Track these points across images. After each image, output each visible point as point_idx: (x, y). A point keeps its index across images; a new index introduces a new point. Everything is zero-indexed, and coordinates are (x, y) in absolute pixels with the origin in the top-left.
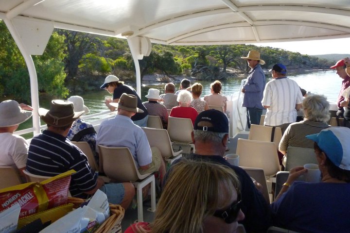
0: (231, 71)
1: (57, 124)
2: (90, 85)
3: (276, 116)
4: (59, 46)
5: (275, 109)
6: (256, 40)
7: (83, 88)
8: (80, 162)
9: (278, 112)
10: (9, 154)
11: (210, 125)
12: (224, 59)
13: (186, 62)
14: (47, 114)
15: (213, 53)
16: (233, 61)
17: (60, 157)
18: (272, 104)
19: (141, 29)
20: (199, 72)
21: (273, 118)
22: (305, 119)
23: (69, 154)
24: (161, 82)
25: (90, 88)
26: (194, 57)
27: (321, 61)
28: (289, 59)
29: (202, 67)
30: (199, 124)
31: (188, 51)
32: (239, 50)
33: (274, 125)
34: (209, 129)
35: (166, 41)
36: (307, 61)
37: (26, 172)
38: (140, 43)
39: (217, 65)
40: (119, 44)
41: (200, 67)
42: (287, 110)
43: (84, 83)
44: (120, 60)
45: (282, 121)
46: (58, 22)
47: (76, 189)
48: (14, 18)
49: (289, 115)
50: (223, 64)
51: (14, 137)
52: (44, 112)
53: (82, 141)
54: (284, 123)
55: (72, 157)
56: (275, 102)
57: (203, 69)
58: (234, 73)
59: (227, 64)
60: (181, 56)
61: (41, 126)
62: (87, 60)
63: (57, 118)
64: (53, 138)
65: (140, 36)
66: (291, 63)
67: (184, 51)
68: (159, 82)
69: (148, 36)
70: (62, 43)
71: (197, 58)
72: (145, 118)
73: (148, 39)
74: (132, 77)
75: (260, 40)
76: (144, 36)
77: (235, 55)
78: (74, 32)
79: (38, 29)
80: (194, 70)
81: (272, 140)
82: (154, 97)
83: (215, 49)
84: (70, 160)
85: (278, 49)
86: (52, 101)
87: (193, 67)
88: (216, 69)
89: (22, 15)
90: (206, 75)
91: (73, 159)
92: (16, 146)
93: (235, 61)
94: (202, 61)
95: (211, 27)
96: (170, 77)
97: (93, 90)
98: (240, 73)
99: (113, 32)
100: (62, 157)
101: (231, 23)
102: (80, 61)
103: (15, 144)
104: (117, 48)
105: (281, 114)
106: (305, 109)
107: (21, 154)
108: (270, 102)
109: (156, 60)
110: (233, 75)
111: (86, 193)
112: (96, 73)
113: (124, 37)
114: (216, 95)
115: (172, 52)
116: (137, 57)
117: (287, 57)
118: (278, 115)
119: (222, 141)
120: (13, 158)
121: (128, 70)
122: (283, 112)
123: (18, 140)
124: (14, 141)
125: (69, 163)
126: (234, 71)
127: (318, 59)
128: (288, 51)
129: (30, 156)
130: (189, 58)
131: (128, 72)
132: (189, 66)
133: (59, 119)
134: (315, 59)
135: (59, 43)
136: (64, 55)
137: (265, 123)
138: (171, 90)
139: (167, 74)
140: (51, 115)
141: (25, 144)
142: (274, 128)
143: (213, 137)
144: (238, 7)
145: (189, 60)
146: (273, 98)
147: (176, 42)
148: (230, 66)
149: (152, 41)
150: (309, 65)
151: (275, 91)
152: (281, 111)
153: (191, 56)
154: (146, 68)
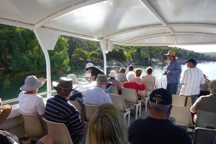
0: (154, 60)
1: (63, 92)
2: (79, 65)
3: (188, 90)
4: (64, 44)
5: (188, 86)
6: (174, 44)
7: (76, 67)
8: (75, 115)
9: (189, 87)
10: (35, 107)
11: (161, 100)
12: (150, 54)
13: (129, 55)
14: (57, 86)
15: (144, 50)
16: (156, 55)
17: (64, 112)
18: (186, 82)
19: (109, 36)
20: (137, 60)
21: (186, 91)
22: (211, 94)
23: (70, 110)
24: (116, 65)
25: (79, 67)
26: (134, 52)
27: (207, 56)
28: (188, 54)
29: (138, 57)
30: (154, 99)
31: (130, 48)
32: (158, 49)
33: (187, 95)
34: (160, 103)
35: (121, 43)
36: (198, 56)
37: (44, 119)
38: (107, 44)
39: (147, 57)
40: (92, 43)
41: (137, 57)
42: (195, 86)
43: (76, 64)
44: (93, 52)
45: (192, 93)
46: (62, 31)
47: (72, 131)
48: (39, 28)
49: (196, 89)
50: (149, 57)
51: (38, 97)
52: (55, 84)
53: (75, 100)
54: (193, 94)
55: (71, 112)
56: (189, 81)
57: (139, 59)
58: (156, 62)
59: (152, 56)
60: (126, 51)
61: (51, 91)
62: (77, 52)
63: (63, 88)
64: (60, 100)
65: (107, 40)
66: (189, 57)
67: (127, 48)
68: (115, 65)
69: (112, 40)
70: (66, 43)
71: (135, 52)
72: (109, 87)
73: (112, 42)
74: (100, 62)
75: (177, 44)
76: (109, 40)
77: (156, 52)
78: (71, 37)
79: (51, 35)
80: (134, 59)
81: (185, 106)
82: (113, 76)
83: (144, 47)
84: (70, 114)
85: (181, 48)
86: (61, 78)
87: (133, 57)
88: (147, 59)
89: (43, 27)
90: (140, 62)
91: (72, 113)
92: (39, 102)
93: (157, 55)
94: (138, 54)
95: (147, 36)
96: (121, 63)
97: (81, 68)
98: (159, 62)
99: (92, 37)
100: (65, 112)
101: (160, 34)
102: (73, 52)
103: (38, 101)
104: (91, 46)
105: (191, 89)
106: (211, 88)
107: (42, 107)
108: (186, 81)
109: (114, 53)
110: (155, 62)
111: (78, 133)
112: (81, 59)
113: (98, 41)
114: (149, 76)
115: (123, 49)
116: (105, 52)
117: (186, 53)
118: (189, 90)
119: (168, 110)
120: (37, 109)
121: (98, 58)
122: (192, 88)
123: (40, 98)
124: (38, 99)
125: (69, 115)
126: (156, 61)
127: (204, 55)
128: (187, 50)
129: (46, 109)
130: (130, 52)
131: (98, 59)
132: (131, 57)
133: (64, 89)
134: (203, 55)
135: (64, 43)
136: (67, 49)
137: (180, 94)
138: (123, 71)
139: (119, 61)
140: (60, 87)
141: (43, 101)
142: (187, 97)
143: (163, 108)
144: (167, 24)
145: (130, 53)
146: (188, 79)
147: (127, 44)
148: (154, 58)
149: (114, 43)
150: (199, 58)
151: (189, 75)
152: (191, 87)
153: (132, 51)
154: (109, 57)
